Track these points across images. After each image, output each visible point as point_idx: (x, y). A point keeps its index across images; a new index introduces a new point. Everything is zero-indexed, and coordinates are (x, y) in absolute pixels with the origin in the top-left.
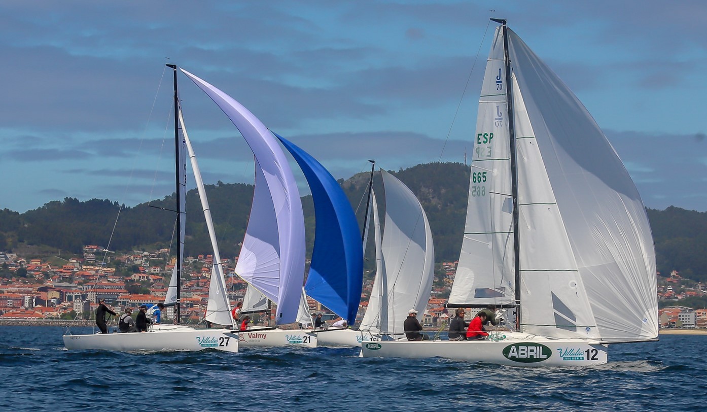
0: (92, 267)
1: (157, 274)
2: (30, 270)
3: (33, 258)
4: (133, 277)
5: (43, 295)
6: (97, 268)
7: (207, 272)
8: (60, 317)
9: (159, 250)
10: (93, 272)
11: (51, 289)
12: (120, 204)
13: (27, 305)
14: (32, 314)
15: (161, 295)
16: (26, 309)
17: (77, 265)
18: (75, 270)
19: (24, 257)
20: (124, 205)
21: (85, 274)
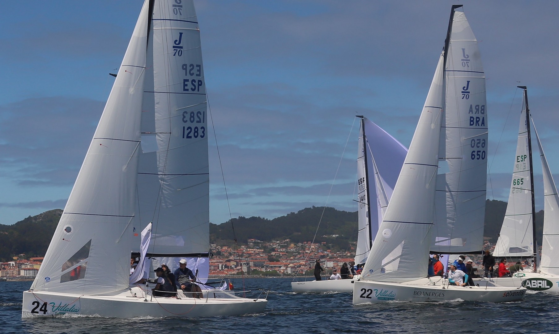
0: (252, 249)
1: (284, 252)
2: (223, 252)
3: (224, 246)
4: (272, 254)
5: (228, 264)
6: (254, 250)
7: (308, 250)
8: (236, 274)
9: (285, 240)
10: (253, 252)
11: (232, 260)
12: (266, 219)
13: (220, 269)
14: (223, 273)
15: (285, 262)
16: (220, 270)
17: (245, 249)
18: (244, 251)
19: (219, 246)
20: (267, 219)
21: (249, 253)
